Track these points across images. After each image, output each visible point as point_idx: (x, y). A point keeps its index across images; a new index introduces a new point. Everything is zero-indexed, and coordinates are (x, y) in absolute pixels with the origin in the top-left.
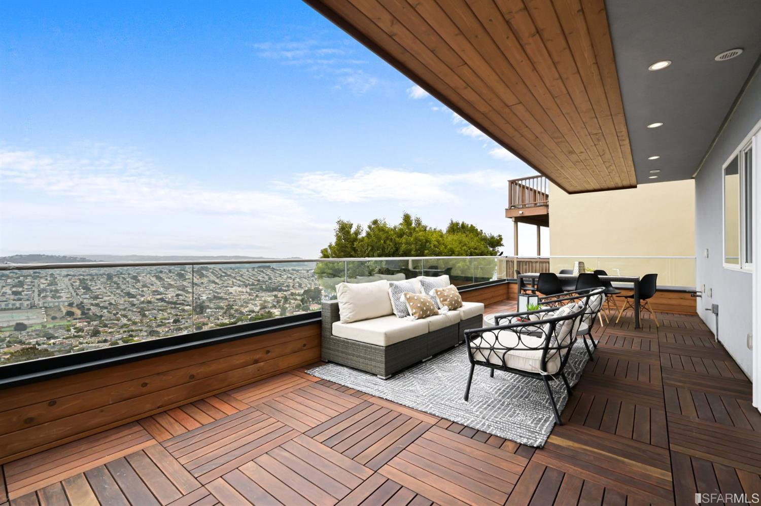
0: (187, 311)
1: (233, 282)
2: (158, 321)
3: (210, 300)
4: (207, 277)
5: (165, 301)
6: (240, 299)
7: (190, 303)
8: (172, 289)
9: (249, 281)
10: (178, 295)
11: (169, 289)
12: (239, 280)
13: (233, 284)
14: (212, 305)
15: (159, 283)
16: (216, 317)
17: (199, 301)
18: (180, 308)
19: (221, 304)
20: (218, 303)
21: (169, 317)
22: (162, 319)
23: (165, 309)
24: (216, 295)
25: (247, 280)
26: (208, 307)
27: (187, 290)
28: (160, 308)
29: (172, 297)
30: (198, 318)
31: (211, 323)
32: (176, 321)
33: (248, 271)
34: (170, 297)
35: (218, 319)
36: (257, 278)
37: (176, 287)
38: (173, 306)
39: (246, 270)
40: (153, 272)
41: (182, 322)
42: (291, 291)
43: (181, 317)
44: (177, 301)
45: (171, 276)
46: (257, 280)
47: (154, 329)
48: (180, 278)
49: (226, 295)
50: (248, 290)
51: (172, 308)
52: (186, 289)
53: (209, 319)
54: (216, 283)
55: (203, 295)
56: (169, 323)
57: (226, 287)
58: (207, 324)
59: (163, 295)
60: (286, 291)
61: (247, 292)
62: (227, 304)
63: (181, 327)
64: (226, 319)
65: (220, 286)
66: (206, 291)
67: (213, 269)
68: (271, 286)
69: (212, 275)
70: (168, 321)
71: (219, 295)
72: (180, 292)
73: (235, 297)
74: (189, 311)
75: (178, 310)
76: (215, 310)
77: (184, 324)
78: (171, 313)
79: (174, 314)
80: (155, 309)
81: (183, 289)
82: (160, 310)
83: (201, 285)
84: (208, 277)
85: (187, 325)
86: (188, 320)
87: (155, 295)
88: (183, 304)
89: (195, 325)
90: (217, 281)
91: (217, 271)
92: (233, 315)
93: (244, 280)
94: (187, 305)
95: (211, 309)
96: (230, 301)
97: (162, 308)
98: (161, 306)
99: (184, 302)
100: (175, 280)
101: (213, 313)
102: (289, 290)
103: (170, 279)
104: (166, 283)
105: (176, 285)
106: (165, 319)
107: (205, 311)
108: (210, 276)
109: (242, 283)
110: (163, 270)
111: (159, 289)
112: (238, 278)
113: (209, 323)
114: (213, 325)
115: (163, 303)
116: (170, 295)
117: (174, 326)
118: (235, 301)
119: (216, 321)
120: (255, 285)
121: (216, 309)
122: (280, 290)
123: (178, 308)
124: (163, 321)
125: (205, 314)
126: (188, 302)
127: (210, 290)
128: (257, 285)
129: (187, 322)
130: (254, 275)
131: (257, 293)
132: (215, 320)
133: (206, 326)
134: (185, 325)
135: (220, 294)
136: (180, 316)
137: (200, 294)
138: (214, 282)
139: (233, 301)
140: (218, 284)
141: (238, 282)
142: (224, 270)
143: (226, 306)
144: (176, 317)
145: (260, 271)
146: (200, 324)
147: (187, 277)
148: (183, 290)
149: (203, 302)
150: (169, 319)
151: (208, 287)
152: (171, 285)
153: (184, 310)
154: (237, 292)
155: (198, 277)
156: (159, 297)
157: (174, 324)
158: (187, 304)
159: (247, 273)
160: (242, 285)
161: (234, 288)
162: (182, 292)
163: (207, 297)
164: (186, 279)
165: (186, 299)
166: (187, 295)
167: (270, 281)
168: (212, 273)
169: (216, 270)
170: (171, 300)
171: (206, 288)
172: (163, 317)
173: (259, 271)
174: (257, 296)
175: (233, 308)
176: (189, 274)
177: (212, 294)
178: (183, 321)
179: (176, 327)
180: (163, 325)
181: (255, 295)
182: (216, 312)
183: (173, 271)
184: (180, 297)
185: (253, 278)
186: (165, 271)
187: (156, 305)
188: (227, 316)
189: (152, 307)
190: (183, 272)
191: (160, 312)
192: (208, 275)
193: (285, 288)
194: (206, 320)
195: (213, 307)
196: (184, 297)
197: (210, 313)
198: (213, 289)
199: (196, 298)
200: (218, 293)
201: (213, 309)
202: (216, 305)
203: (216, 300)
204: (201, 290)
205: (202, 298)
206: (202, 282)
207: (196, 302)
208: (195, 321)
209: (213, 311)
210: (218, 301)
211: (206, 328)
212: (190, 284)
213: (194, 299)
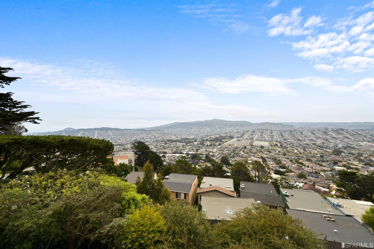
0: (329, 152)
2: (312, 155)
3: (345, 148)
4: (342, 134)
5: (316, 145)
7: (331, 148)
8: (320, 139)
10: (323, 143)
11: (318, 139)
12: (369, 138)
13: (364, 140)
14: (345, 151)
15: (313, 136)
17: (337, 148)
18: (324, 150)
19: (353, 152)
20: (351, 150)
22: (314, 154)
23: (316, 149)
24: (349, 145)
26: (343, 152)
27: (329, 141)
28: (313, 148)
29: (320, 143)
30: (335, 157)
31: (344, 162)
32: (321, 156)
34: (319, 143)
35: (350, 161)
37: (323, 138)
38: (320, 148)
40: (310, 130)
41: (325, 158)
43: (324, 155)
44: (323, 146)
45: (320, 133)
47: (309, 158)
48: (324, 134)
49: (357, 147)
51: (320, 149)
52: (328, 140)
53: (343, 159)
54: (349, 139)
55: (339, 144)
56: (318, 156)
57: (358, 141)
58: (342, 162)
59: (315, 142)
63: (324, 160)
64: (356, 161)
66: (341, 142)
67: (347, 130)
69: (346, 134)
70: (317, 155)
71: (352, 146)
72: (324, 141)
73: (365, 149)
74: (330, 152)
75: (323, 151)
76: (348, 155)
77: (326, 159)
78: (319, 152)
79: (321, 152)
80: (311, 148)
81: (327, 140)
82: (313, 149)
83: (338, 139)
84: (343, 134)
85: (328, 159)
86: (329, 157)
87: (311, 141)
88: (326, 148)
89: (333, 161)
90: (350, 137)
91: (350, 131)
92: (362, 161)
94: (329, 149)
95: (345, 153)
96: (360, 151)
97: (314, 148)
98: (314, 147)
99: (327, 147)
100: (322, 135)
101: (347, 156)
103: (319, 134)
104: (317, 136)
105: (322, 137)
106: (316, 154)
107: (341, 154)
110: (315, 129)
111: (313, 139)
113: (343, 161)
114: (346, 163)
115: (315, 146)
116: (319, 142)
117: (320, 159)
118: (365, 151)
119: (348, 161)
121: (349, 154)
123: (323, 150)
124: (315, 155)
125: (341, 156)
126: (329, 147)
127: (345, 142)
132: (347, 160)
133: (341, 163)
134: (327, 160)
136: (324, 154)
137: (337, 144)
138: (347, 138)
139: (363, 151)
140: (351, 139)
142: (356, 131)
143: (357, 153)
144: (321, 154)
146: (337, 161)
147: (329, 134)
149: (340, 149)
150: (318, 154)
152: (320, 137)
153: (326, 151)
154: (367, 145)
155: (336, 134)
156: (313, 142)
157: (321, 158)
158: (329, 148)
161: (365, 143)
162: (326, 141)
163: (342, 146)
164: (329, 135)
165: (328, 145)
166: (329, 143)
168: (347, 132)
169: (350, 130)
170: (319, 145)
171: (342, 141)
172: (315, 153)
175: (363, 156)
176: (330, 132)
177: (346, 145)
178: (326, 157)
179: (322, 159)
180: (314, 157)
183: (320, 130)
184: (324, 144)
186: (317, 130)
187: (311, 146)
189: (309, 147)
190: (326, 131)
191: (313, 150)
192: (343, 133)
194: (341, 159)
195: (346, 153)
196: (327, 144)
197: (344, 156)
198: (347, 142)
199: (334, 146)
200: (351, 144)
201: (346, 154)
202: (349, 152)
203: (349, 148)
204: (338, 141)
205: (338, 146)
206: (339, 137)
207: (335, 148)
208: (333, 159)
209: (346, 155)
210: (350, 149)
211: (341, 164)
212: (331, 138)
213: (333, 146)
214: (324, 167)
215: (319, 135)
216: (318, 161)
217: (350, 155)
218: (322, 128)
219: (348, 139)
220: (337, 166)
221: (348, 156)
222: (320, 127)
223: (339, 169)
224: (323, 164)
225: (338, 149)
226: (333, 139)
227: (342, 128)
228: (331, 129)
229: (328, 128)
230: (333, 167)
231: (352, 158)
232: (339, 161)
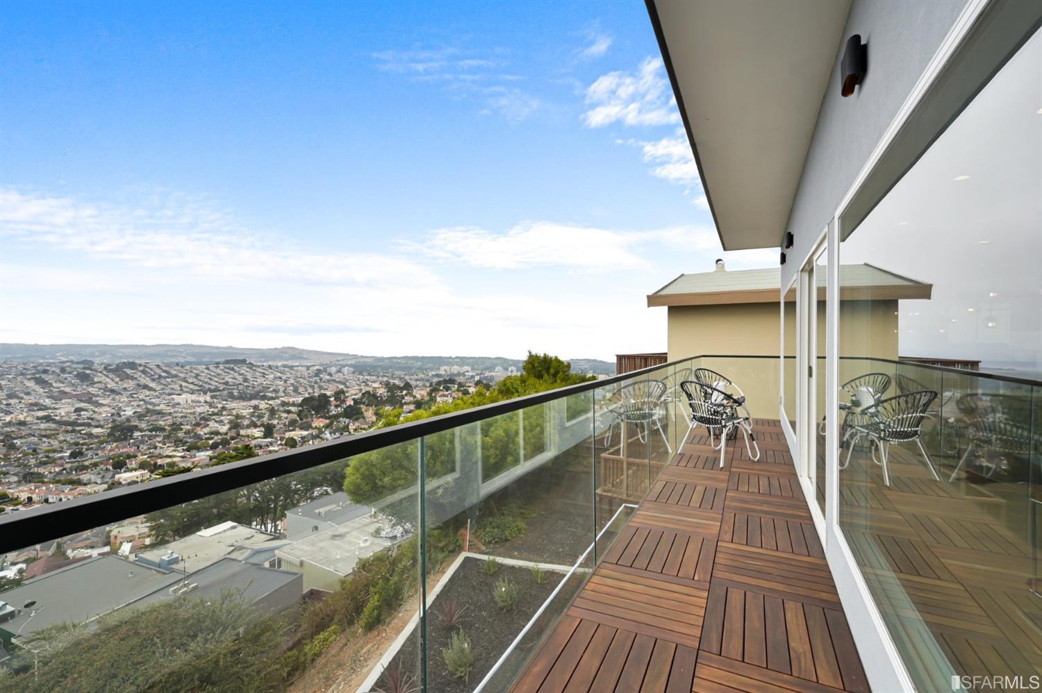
0: (97, 437)
1: (181, 386)
2: (40, 456)
3: (140, 417)
4: (133, 378)
5: (54, 421)
6: (194, 413)
7: (102, 423)
8: (66, 400)
9: (210, 384)
10: (78, 410)
11: (61, 400)
12: (192, 383)
13: (182, 390)
14: (143, 425)
15: (42, 390)
16: (150, 444)
17: (119, 419)
18: (83, 432)
19: (160, 422)
20: (155, 421)
21: (63, 448)
22: (49, 451)
23: (54, 435)
24: (150, 407)
25: (206, 383)
26: (136, 428)
27: (97, 402)
28: (44, 433)
29: (68, 413)
30: (117, 447)
31: (142, 455)
32: (73, 455)
33: (208, 369)
34: (63, 414)
35: (156, 448)
36: (223, 379)
37: (76, 396)
38: (70, 428)
39: (204, 367)
40: (29, 372)
41: (87, 456)
42: (281, 399)
43: (85, 447)
44: (78, 419)
45: (66, 379)
46: (223, 383)
47: (32, 471)
48: (82, 381)
49: (169, 408)
50: (208, 399)
51: (67, 432)
52: (94, 399)
53: (138, 448)
54: (151, 389)
55: (125, 409)
56: (62, 458)
57: (170, 394)
58: (135, 456)
59: (50, 411)
60: (272, 398)
61: (206, 402)
62: (170, 422)
63: (86, 463)
64: (169, 447)
65: (157, 393)
66: (131, 401)
67: (144, 366)
68: (248, 391)
69: (143, 376)
70: (60, 455)
71: (157, 408)
72: (82, 405)
73: (184, 411)
74: (100, 437)
75: (79, 435)
76: (150, 433)
77: (93, 458)
78: (65, 441)
79: (72, 441)
80: (33, 436)
81: (89, 399)
82: (45, 436)
83: (122, 392)
84: (136, 379)
85: (96, 460)
86: (99, 452)
87: (33, 411)
88: (89, 425)
89: (112, 459)
90: (153, 385)
91: (151, 370)
92: (181, 441)
93: (201, 383)
94: (97, 427)
95: (141, 431)
96: (176, 417)
97: (49, 432)
98: (45, 430)
99: (90, 421)
100: (73, 385)
101: (146, 439)
102: (277, 398)
103: (63, 383)
104: (55, 390)
105: (74, 393)
106: (54, 451)
107: (131, 436)
108: (140, 376)
109: (198, 388)
110: (47, 368)
111: (41, 401)
112: (190, 381)
113: (139, 454)
114: (146, 457)
115: (50, 424)
116: (64, 410)
117: (72, 463)
118: (186, 417)
119: (151, 451)
120: (220, 391)
121: (151, 431)
122: (264, 398)
123: (79, 431)
124: (51, 455)
125: (132, 441)
126: (98, 421)
127: (140, 401)
128: (224, 390)
129: (97, 454)
130: (218, 374)
131: (224, 402)
132: (149, 449)
133: (132, 459)
134: (93, 461)
135: (159, 405)
136: (83, 444)
137: (121, 407)
138: (146, 387)
139: (182, 417)
140: (155, 391)
141: (191, 386)
142: (165, 366)
143: (169, 426)
144: (74, 447)
145: (229, 368)
146: (122, 456)
147: (96, 380)
148: (89, 401)
149: (128, 420)
150: (61, 452)
151: (135, 396)
152: (66, 393)
153: (90, 435)
154: (189, 401)
155: (118, 379)
156: (41, 414)
157: (73, 460)
158: (97, 424)
159: (207, 371)
160: (198, 390)
161: (184, 396)
162: (86, 404)
163: (133, 411)
164: (95, 383)
165: (95, 416)
166: (96, 410)
167: (246, 384)
168: (144, 372)
169: (151, 367)
170: (64, 419)
171: (132, 397)
172: (50, 448)
173: (226, 368)
174: (224, 408)
175: (182, 429)
176: (99, 374)
177: (144, 407)
178: (90, 453)
179: (76, 464)
180: (51, 463)
181: (220, 406)
182: (151, 436)
183: (68, 370)
184: (82, 413)
185: (216, 379)
186: (54, 369)
187: (35, 427)
188: (171, 442)
189: (28, 432)
190: (88, 372)
191: (44, 440)
192: (135, 376)
193: (270, 395)
194: (133, 450)
195: (145, 428)
196: (91, 413)
197: (140, 438)
198: (145, 398)
199: (113, 415)
200: (154, 405)
201: (145, 431)
202: (152, 424)
203: (151, 416)
204: (122, 400)
205: (124, 413)
206: (123, 387)
207: (114, 421)
208: (113, 453)
209: (145, 435)
210: (154, 418)
211: (134, 462)
212: (102, 391)
213: (110, 415)
214: (85, 484)
215: (64, 387)
216: (64, 472)
217: (154, 433)
218: (72, 362)
219: (149, 390)
220: (125, 472)
221: (150, 437)
222: (65, 359)
223: (129, 478)
224: (81, 477)
225: (124, 423)
226: (109, 396)
227: (131, 360)
228: (103, 367)
229: (92, 363)
230: (113, 477)
231: (158, 439)
232: (129, 457)
